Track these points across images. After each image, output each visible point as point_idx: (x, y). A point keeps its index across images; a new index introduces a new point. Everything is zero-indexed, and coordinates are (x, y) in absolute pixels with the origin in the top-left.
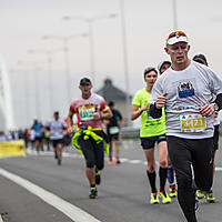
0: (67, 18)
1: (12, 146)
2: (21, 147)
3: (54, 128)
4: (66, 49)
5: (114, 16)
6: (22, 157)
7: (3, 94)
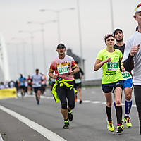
0: (43, 10)
1: (8, 91)
2: (14, 92)
3: (35, 80)
4: (43, 30)
5: (73, 9)
6: (14, 99)
7: (2, 58)
